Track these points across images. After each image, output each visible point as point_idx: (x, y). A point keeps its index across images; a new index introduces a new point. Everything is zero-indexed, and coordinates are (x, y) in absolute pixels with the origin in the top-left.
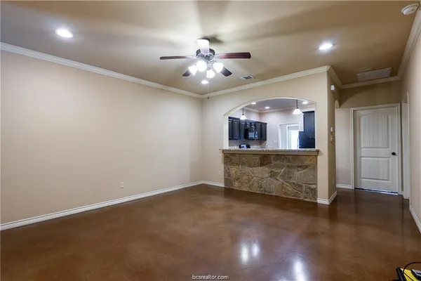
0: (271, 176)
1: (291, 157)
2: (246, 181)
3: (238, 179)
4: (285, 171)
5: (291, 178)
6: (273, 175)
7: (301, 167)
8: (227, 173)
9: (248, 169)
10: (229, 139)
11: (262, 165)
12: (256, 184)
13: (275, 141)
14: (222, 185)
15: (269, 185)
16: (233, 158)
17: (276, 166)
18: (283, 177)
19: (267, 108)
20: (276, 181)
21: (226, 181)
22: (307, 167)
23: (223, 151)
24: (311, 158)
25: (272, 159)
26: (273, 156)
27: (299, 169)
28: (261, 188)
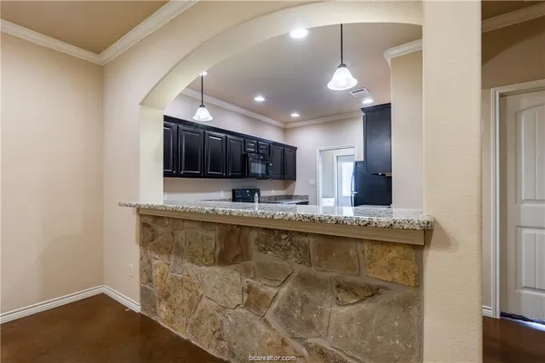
0: (247, 305)
1: (311, 241)
2: (185, 307)
3: (167, 297)
4: (291, 295)
5: (310, 325)
6: (255, 301)
7: (349, 288)
8: (146, 274)
9: (191, 269)
10: (166, 175)
11: (223, 260)
12: (207, 325)
13: (312, 182)
14: (135, 305)
15: (242, 334)
16: (160, 230)
17: (266, 272)
18: (285, 316)
19: (295, 115)
20: (262, 328)
21: (145, 296)
22: (373, 292)
23: (139, 209)
24: (394, 253)
25: (253, 246)
26: (254, 235)
27: (342, 296)
28: (220, 339)
